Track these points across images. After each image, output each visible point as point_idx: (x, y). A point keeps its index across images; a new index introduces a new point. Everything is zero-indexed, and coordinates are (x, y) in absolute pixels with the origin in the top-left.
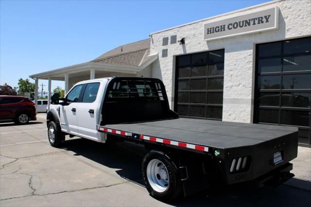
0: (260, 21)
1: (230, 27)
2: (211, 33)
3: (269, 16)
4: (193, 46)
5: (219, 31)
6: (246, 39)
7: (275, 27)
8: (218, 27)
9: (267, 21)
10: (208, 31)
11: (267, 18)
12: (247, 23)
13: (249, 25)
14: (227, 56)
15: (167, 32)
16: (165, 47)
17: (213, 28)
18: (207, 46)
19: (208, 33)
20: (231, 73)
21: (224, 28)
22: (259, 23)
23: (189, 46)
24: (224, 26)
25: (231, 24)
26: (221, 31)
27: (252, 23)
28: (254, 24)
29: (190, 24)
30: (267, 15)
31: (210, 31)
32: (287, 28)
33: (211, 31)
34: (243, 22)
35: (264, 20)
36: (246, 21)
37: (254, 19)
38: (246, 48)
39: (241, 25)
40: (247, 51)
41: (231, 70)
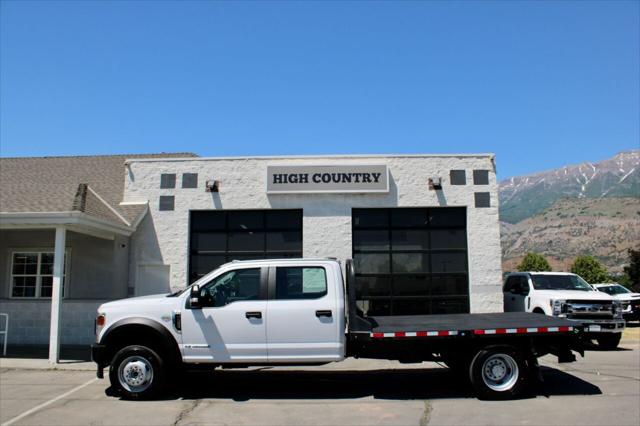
0: (366, 178)
1: (317, 178)
2: (280, 182)
3: (379, 174)
4: (237, 198)
5: (296, 181)
6: (341, 200)
7: (388, 191)
8: (296, 176)
9: (376, 181)
10: (275, 179)
11: (376, 177)
12: (346, 178)
13: (349, 180)
14: (307, 221)
15: (174, 164)
16: (168, 192)
17: (286, 175)
18: (267, 200)
19: (275, 182)
20: (317, 248)
21: (306, 178)
22: (364, 181)
23: (227, 196)
24: (306, 175)
25: (319, 175)
26: (301, 182)
27: (353, 178)
28: (357, 181)
29: (232, 160)
30: (376, 172)
31: (278, 178)
32: (399, 194)
33: (280, 179)
34: (339, 175)
35: (372, 178)
36: (344, 175)
37: (357, 175)
38: (340, 213)
39: (336, 179)
40: (342, 218)
41: (316, 244)
